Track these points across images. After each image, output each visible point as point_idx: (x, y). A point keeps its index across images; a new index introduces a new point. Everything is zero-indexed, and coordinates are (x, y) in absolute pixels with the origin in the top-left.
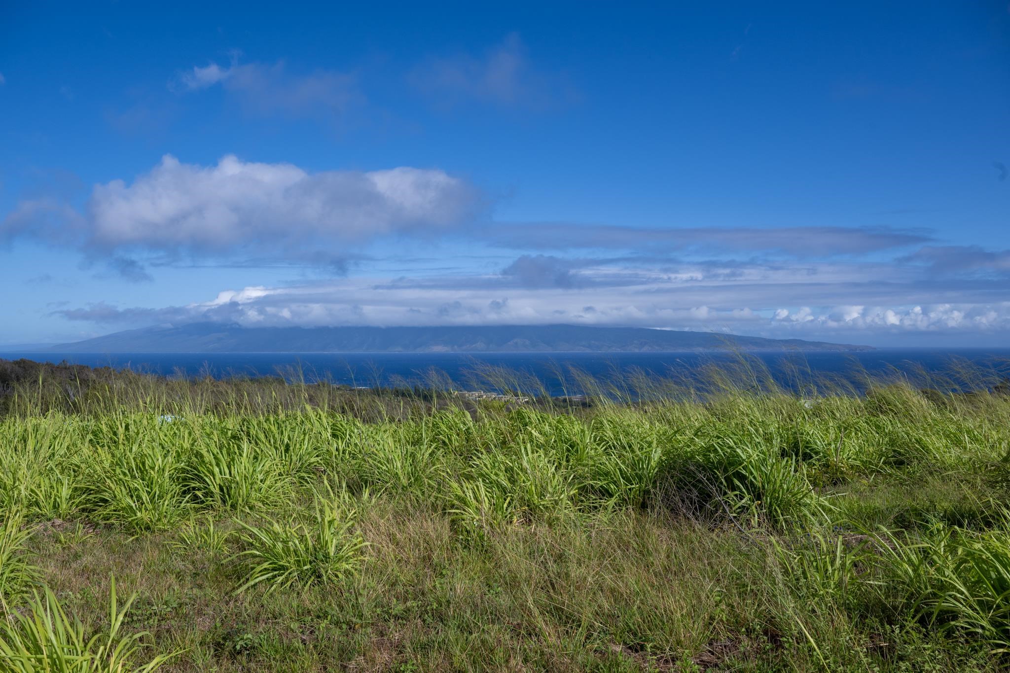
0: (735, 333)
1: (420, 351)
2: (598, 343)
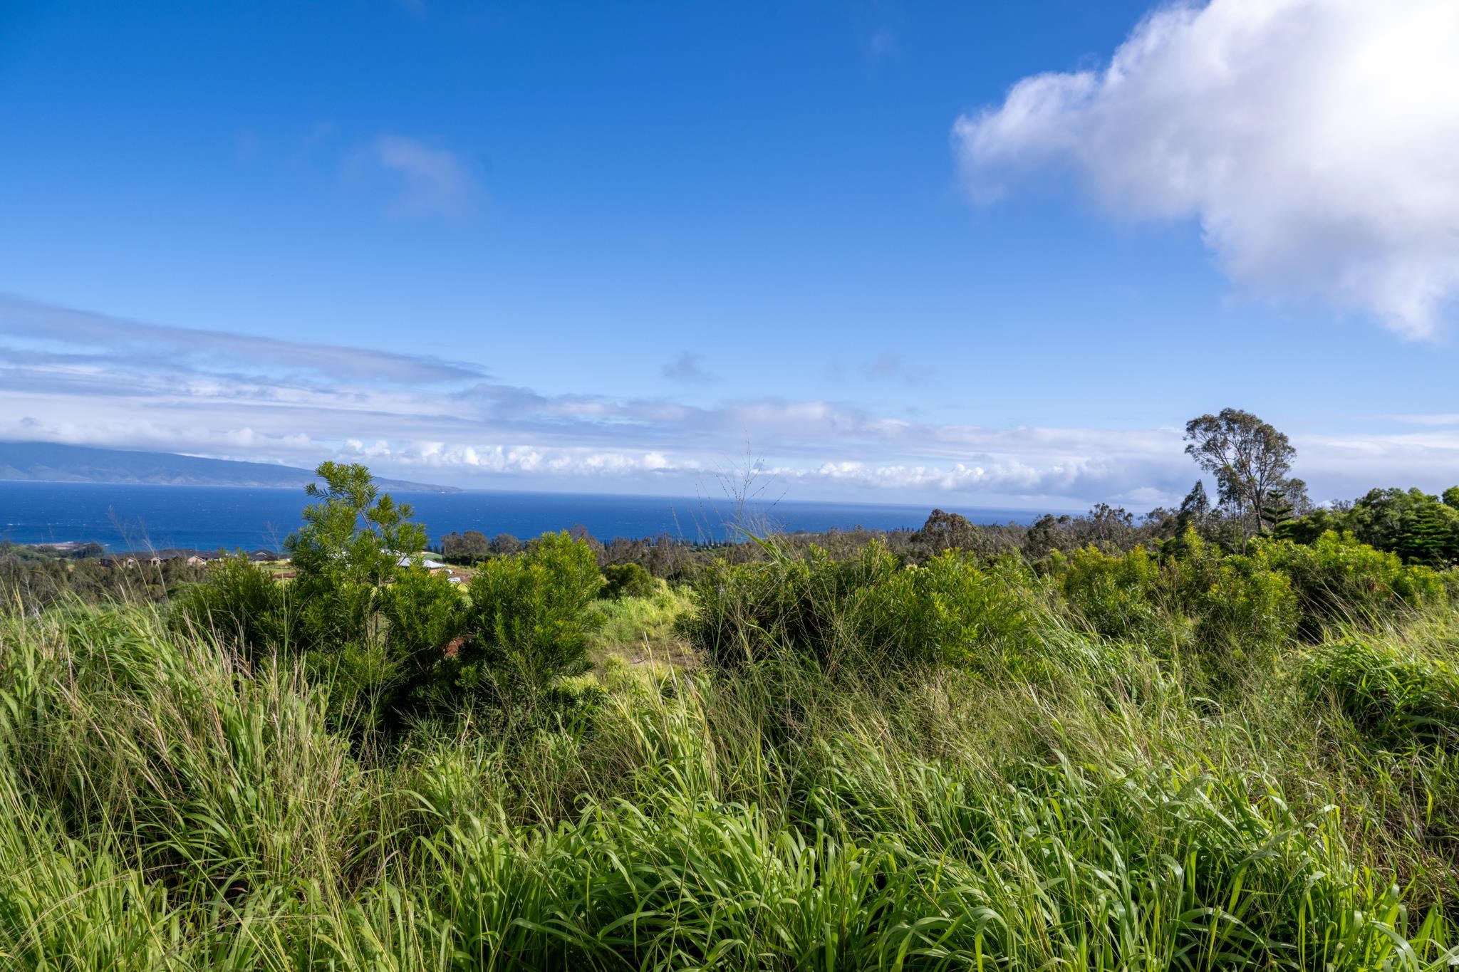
0: (290, 465)
2: (104, 470)
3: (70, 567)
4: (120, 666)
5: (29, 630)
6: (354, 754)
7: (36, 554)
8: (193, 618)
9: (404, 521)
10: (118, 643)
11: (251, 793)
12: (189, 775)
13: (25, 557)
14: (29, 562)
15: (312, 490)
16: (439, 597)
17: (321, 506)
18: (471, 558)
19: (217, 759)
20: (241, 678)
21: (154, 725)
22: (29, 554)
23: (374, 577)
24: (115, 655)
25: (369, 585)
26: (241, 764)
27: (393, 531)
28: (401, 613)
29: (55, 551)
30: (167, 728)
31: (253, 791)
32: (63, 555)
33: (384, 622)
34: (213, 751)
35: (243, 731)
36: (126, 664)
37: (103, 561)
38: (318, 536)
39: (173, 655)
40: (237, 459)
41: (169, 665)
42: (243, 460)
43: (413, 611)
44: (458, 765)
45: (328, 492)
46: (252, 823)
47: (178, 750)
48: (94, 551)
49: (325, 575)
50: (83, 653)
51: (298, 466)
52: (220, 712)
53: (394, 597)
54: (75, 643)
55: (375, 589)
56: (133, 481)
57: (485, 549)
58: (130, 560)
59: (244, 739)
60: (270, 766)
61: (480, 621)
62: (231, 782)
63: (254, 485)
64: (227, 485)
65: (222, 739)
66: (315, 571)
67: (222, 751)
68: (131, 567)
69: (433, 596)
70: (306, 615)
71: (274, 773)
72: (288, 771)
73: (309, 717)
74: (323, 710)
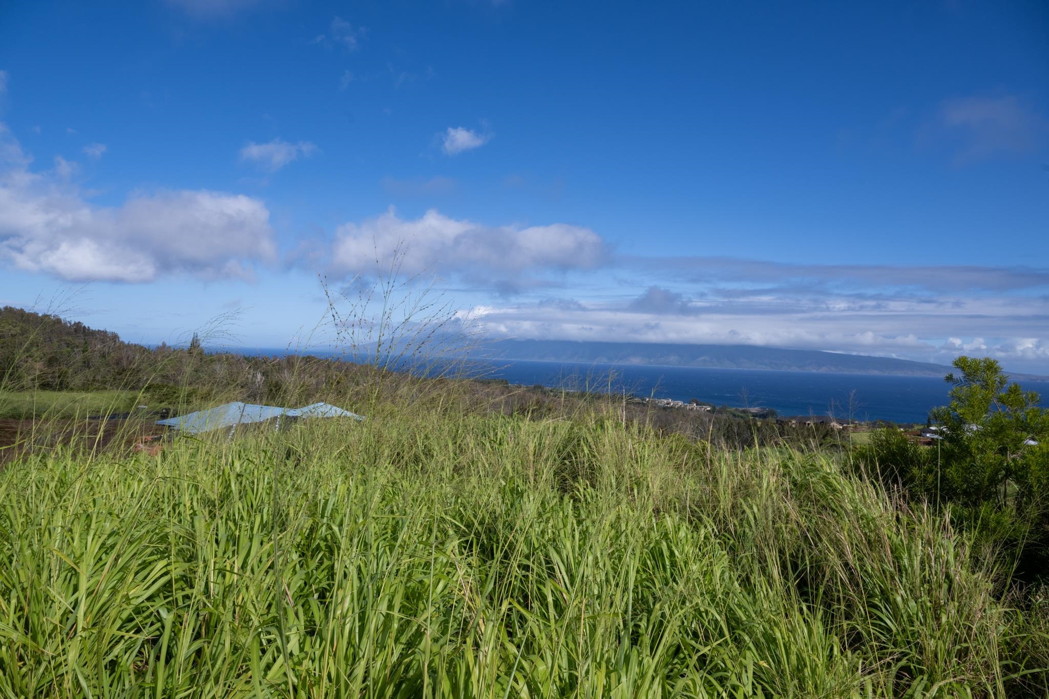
0: (902, 358)
2: (778, 362)
3: (759, 424)
7: (740, 414)
9: (1032, 406)
11: (912, 603)
12: (869, 580)
13: (734, 415)
14: (737, 419)
15: (950, 378)
19: (887, 572)
20: (900, 514)
21: (843, 538)
22: (737, 413)
23: (1004, 452)
25: (1001, 457)
26: (904, 580)
27: (1021, 414)
29: (750, 412)
30: (852, 541)
31: (914, 604)
32: (755, 415)
33: (1013, 488)
34: (884, 566)
35: (905, 556)
37: (777, 421)
40: (862, 354)
42: (866, 355)
45: (962, 380)
46: (913, 626)
47: (861, 559)
48: (773, 414)
51: (908, 359)
52: (890, 538)
56: (795, 370)
58: (793, 422)
59: (906, 562)
60: (926, 586)
62: (897, 591)
63: (875, 373)
65: (891, 559)
67: (889, 566)
68: (794, 426)
71: (929, 592)
72: (941, 594)
73: (956, 556)
74: (968, 553)
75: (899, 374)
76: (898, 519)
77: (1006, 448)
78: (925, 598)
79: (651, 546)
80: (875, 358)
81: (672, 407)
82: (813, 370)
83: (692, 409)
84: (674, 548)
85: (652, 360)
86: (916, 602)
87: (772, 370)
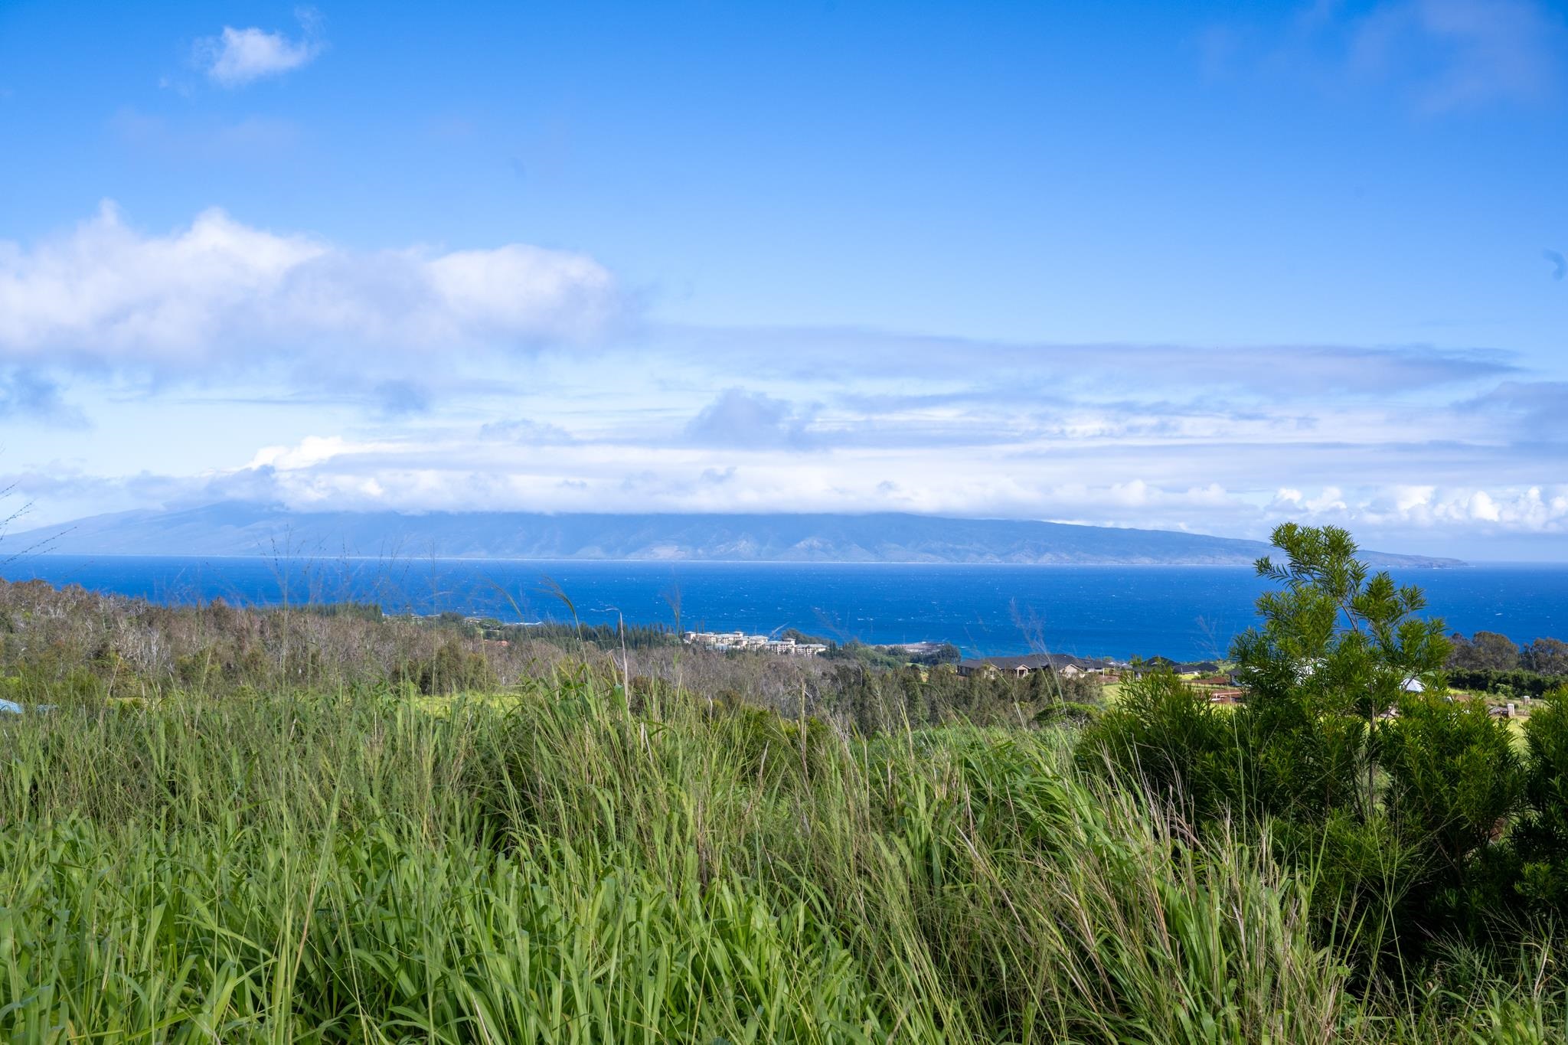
1: (634, 559)
2: (958, 547)
3: (924, 676)
4: (1026, 815)
5: (918, 759)
6: (1354, 987)
7: (886, 658)
8: (1112, 756)
9: (1410, 617)
10: (1021, 784)
11: (1208, 1021)
12: (1124, 982)
13: (874, 661)
14: (879, 668)
15: (1264, 566)
16: (1474, 743)
17: (1282, 593)
18: (1487, 678)
19: (1160, 964)
20: (1180, 844)
21: (1076, 903)
22: (879, 656)
23: (1365, 709)
24: (1019, 800)
25: (1360, 720)
26: (1192, 975)
27: (1394, 632)
28: (1412, 763)
29: (906, 654)
30: (1091, 909)
32: (916, 659)
33: (1383, 779)
34: (1154, 951)
35: (1192, 928)
36: (1032, 814)
37: (960, 668)
38: (1281, 641)
39: (1091, 806)
40: (1124, 525)
41: (1085, 821)
43: (1432, 763)
44: (1533, 1030)
45: (1288, 570)
47: (1108, 942)
48: (949, 655)
49: (1294, 700)
50: (980, 794)
51: (1208, 533)
52: (1162, 894)
53: (1402, 740)
54: (972, 779)
55: (1367, 725)
56: (992, 561)
57: (1513, 663)
58: (991, 669)
59: (1194, 939)
60: (1232, 984)
61: (1553, 788)
62: (1180, 1000)
63: (1144, 562)
64: (1111, 562)
65: (1166, 936)
66: (1279, 695)
67: (1163, 951)
68: (993, 677)
69: (1464, 739)
70: (1266, 760)
71: (1238, 996)
72: (1259, 998)
73: (1285, 919)
74: (1305, 910)
75: (1189, 563)
76: (1176, 853)
77: (1369, 702)
78: (1231, 1009)
79: (692, 953)
80: (1143, 532)
81: (745, 650)
82: (1025, 561)
83: (787, 652)
84: (741, 955)
85: (700, 551)
86: (1214, 1017)
87: (947, 563)
